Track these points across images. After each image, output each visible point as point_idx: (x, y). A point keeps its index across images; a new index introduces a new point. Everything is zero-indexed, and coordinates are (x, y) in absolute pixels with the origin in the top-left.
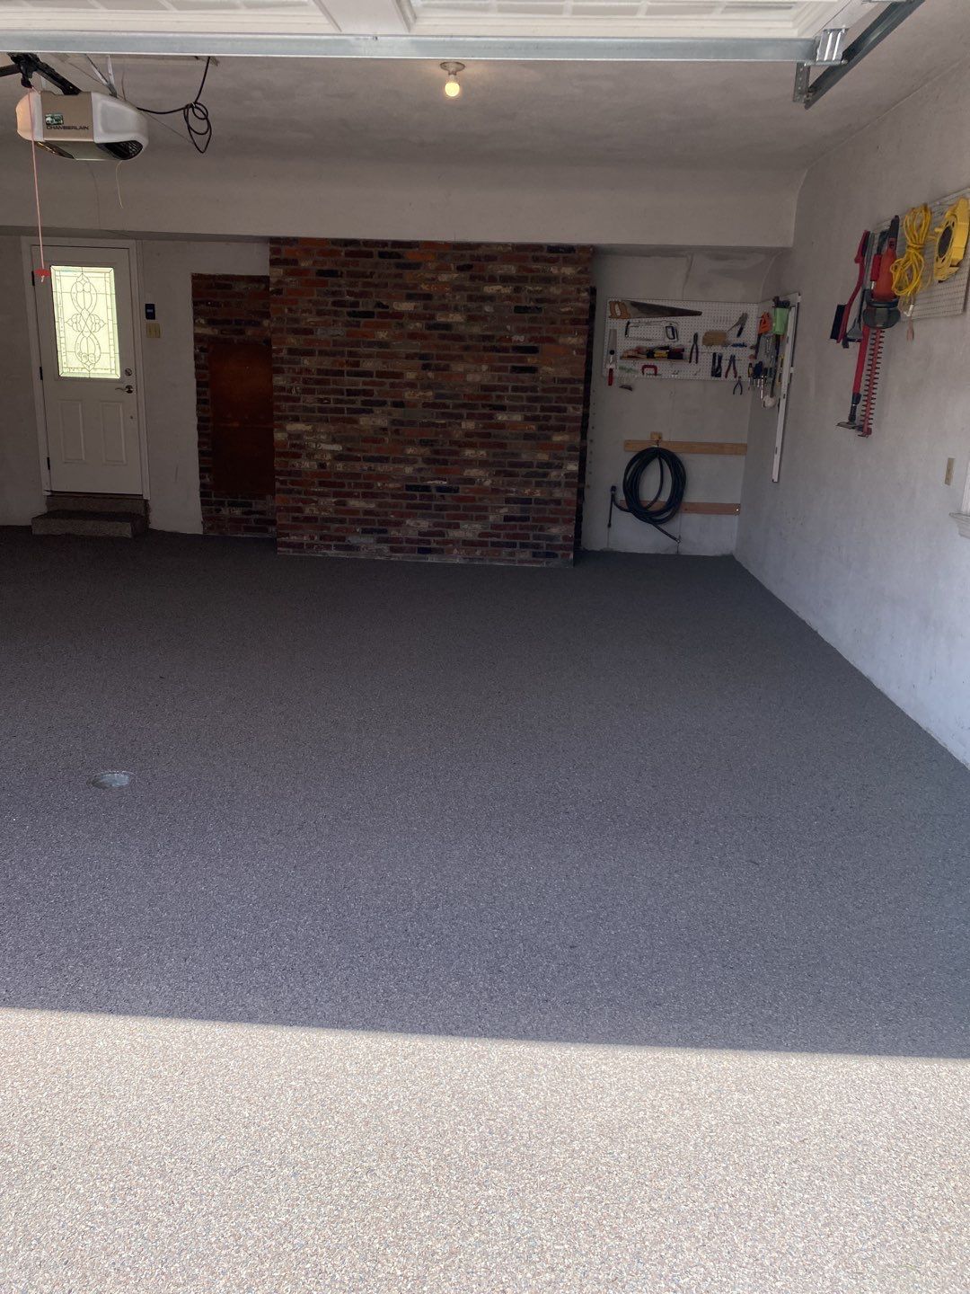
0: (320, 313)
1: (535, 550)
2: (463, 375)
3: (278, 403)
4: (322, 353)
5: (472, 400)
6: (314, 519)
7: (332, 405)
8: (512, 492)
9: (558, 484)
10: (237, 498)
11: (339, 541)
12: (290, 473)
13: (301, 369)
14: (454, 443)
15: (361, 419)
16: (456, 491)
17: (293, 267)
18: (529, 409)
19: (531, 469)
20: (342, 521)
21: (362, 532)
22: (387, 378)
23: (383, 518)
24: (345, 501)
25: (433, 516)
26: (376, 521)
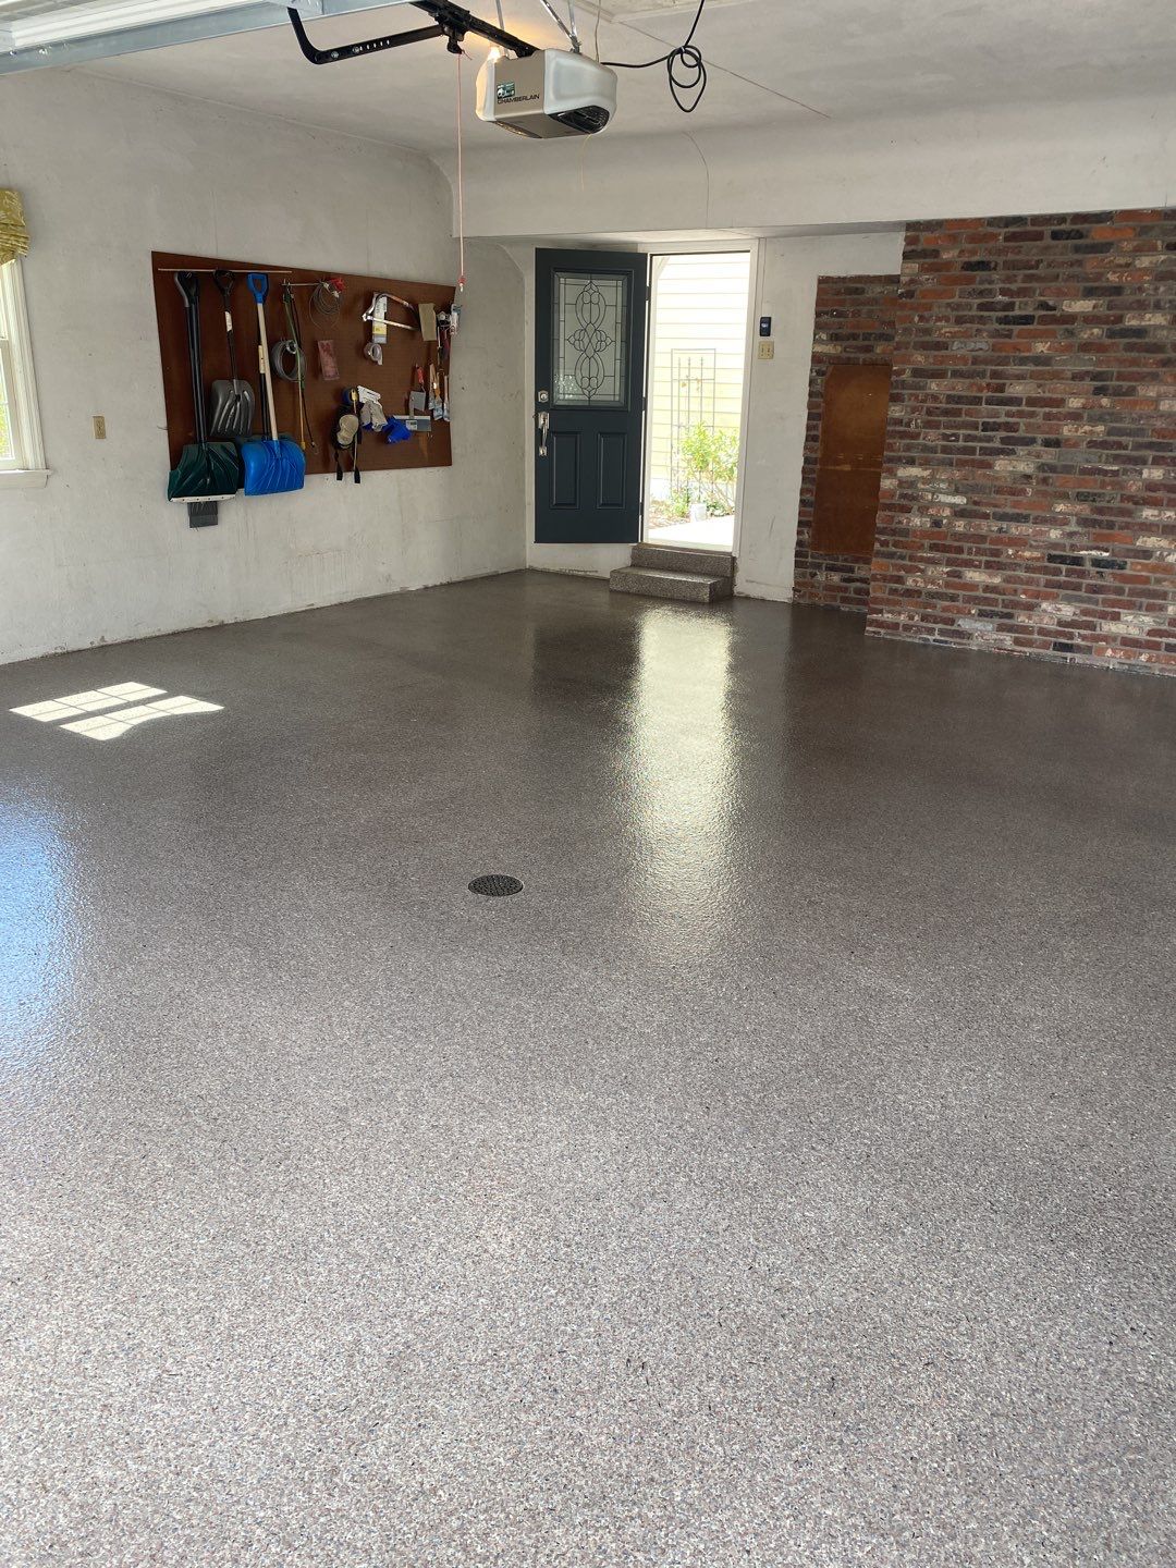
0: (959, 321)
2: (1156, 401)
3: (891, 441)
4: (956, 374)
5: (1164, 437)
6: (918, 593)
7: (961, 443)
10: (837, 560)
11: (946, 623)
12: (894, 532)
13: (927, 395)
14: (1125, 498)
15: (998, 463)
16: (1122, 568)
17: (932, 260)
20: (953, 598)
21: (979, 615)
22: (1042, 407)
23: (1012, 598)
24: (960, 572)
25: (1081, 600)
26: (1000, 601)
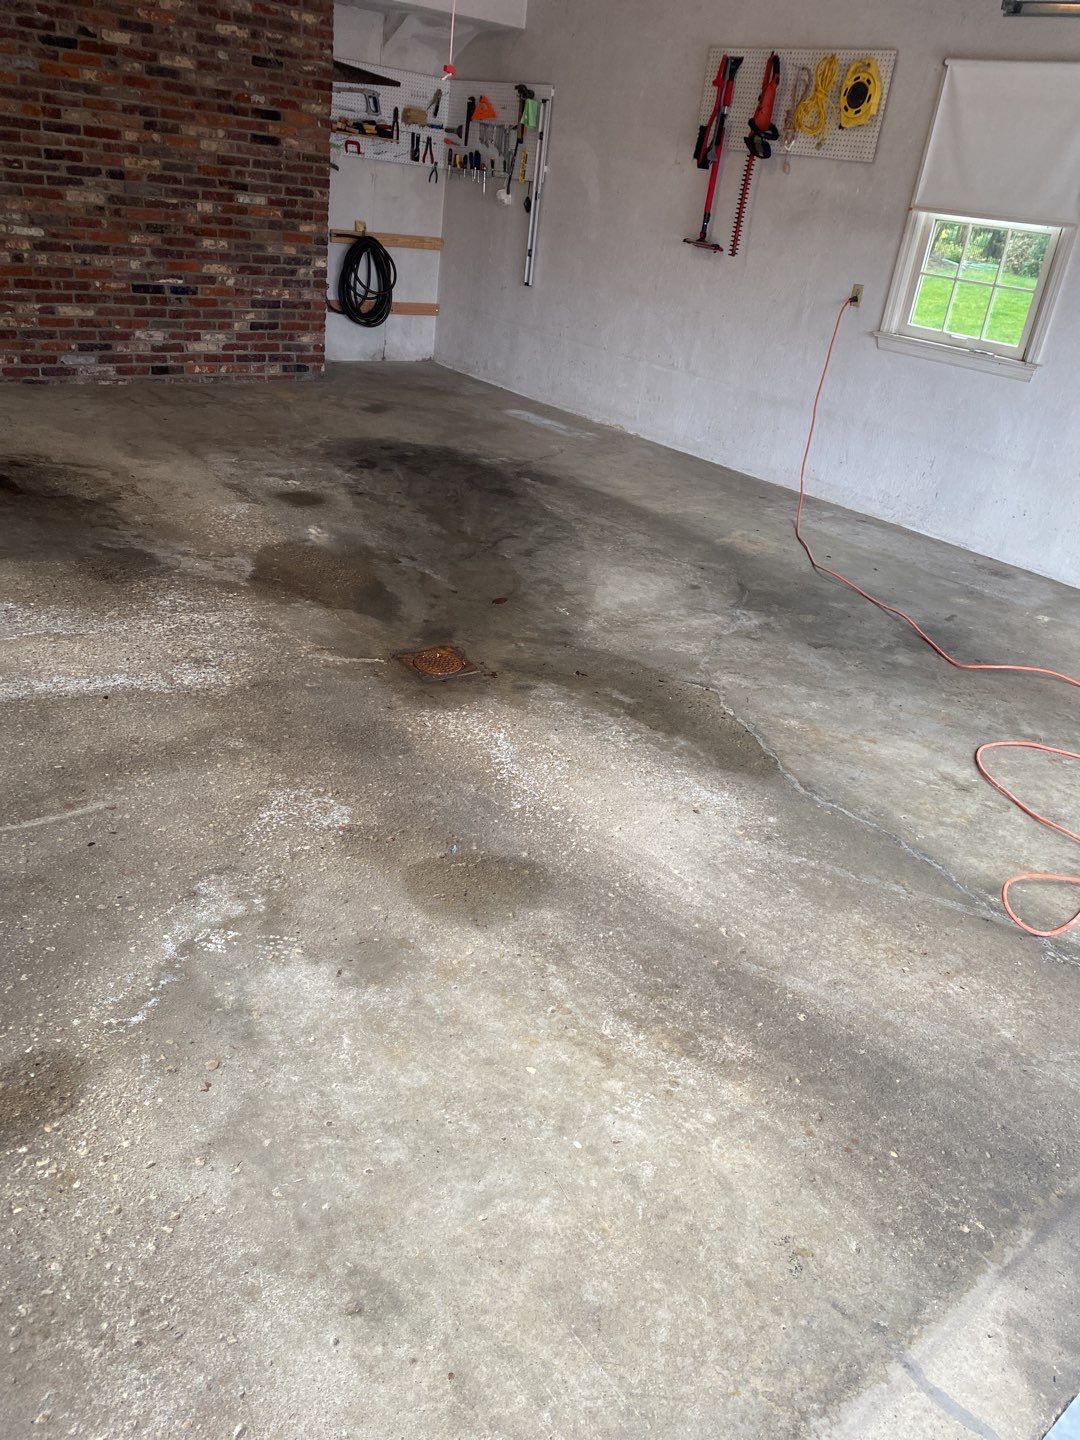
1: (286, 364)
2: (196, 140)
4: (6, 93)
5: (208, 174)
6: (13, 333)
7: (25, 171)
8: (257, 293)
9: (307, 284)
11: (48, 362)
14: (189, 230)
15: (68, 193)
16: (195, 293)
18: (275, 190)
19: (278, 266)
20: (51, 336)
21: (79, 350)
22: (100, 137)
23: (108, 329)
24: (51, 307)
25: (168, 325)
26: (97, 333)
